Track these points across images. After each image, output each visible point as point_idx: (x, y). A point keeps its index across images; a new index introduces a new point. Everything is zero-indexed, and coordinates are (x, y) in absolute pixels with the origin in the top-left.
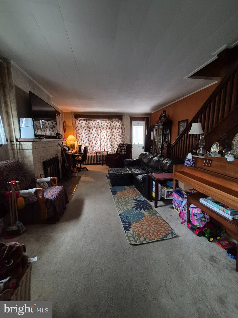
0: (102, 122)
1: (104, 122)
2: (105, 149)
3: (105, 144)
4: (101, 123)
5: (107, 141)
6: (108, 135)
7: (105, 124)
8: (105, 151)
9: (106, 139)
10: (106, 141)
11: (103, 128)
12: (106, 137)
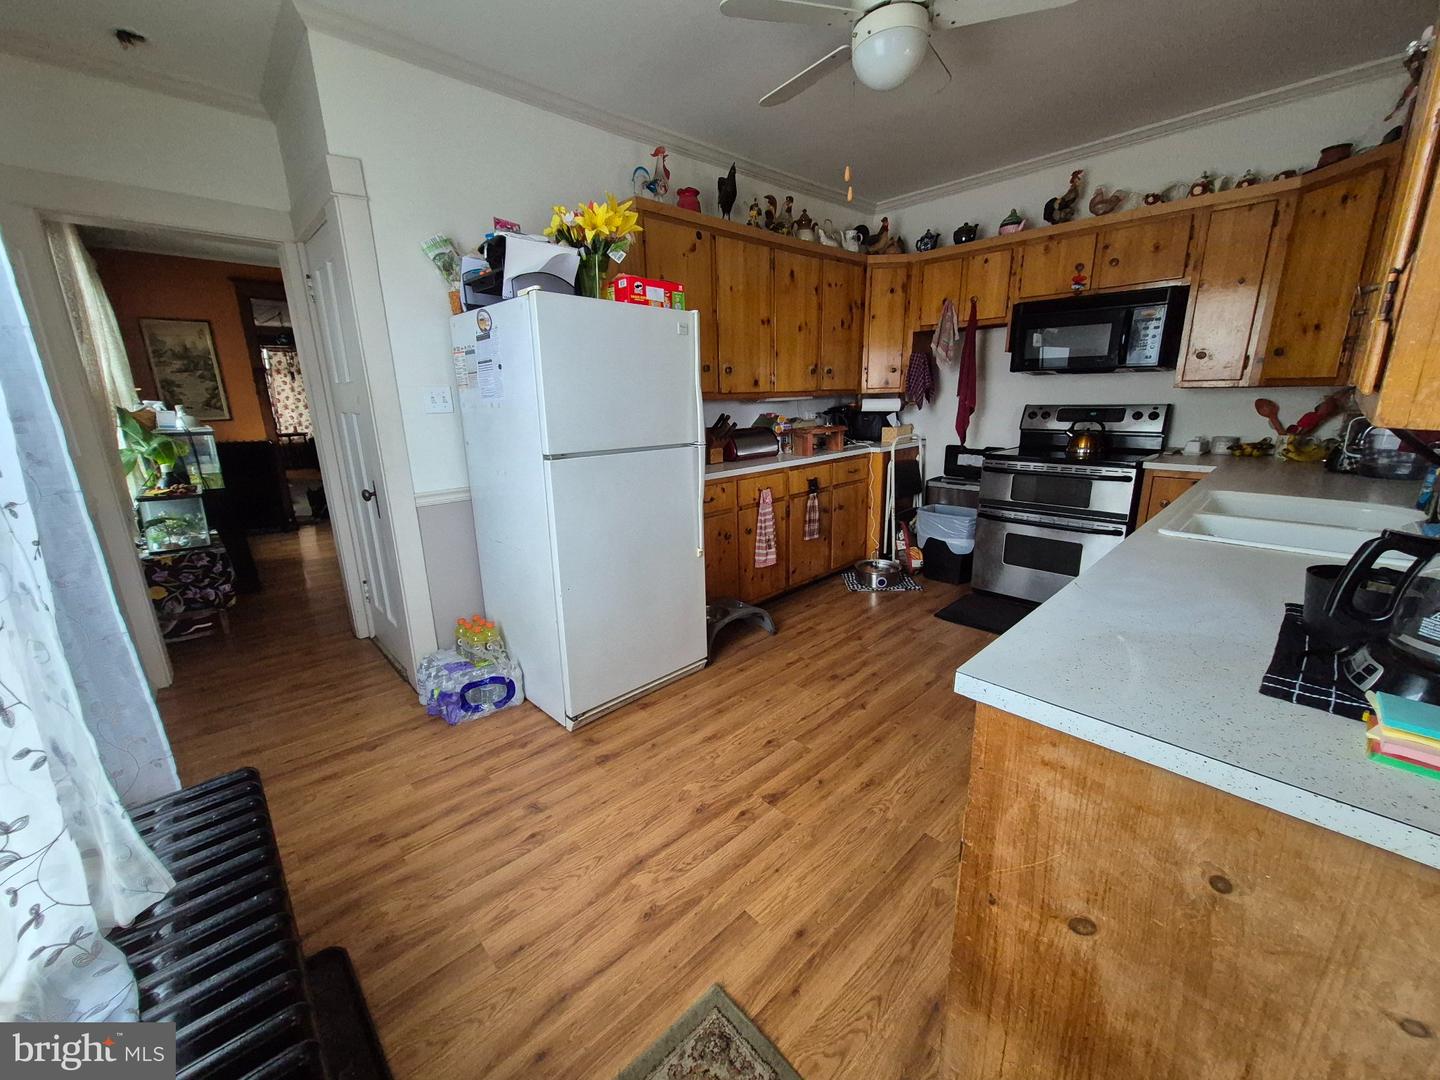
0: (271, 353)
1: (280, 354)
2: (295, 428)
3: (293, 414)
4: (270, 358)
5: (297, 407)
6: (297, 390)
7: (283, 359)
8: (296, 434)
9: (291, 400)
10: (293, 407)
11: (278, 372)
12: (291, 395)
